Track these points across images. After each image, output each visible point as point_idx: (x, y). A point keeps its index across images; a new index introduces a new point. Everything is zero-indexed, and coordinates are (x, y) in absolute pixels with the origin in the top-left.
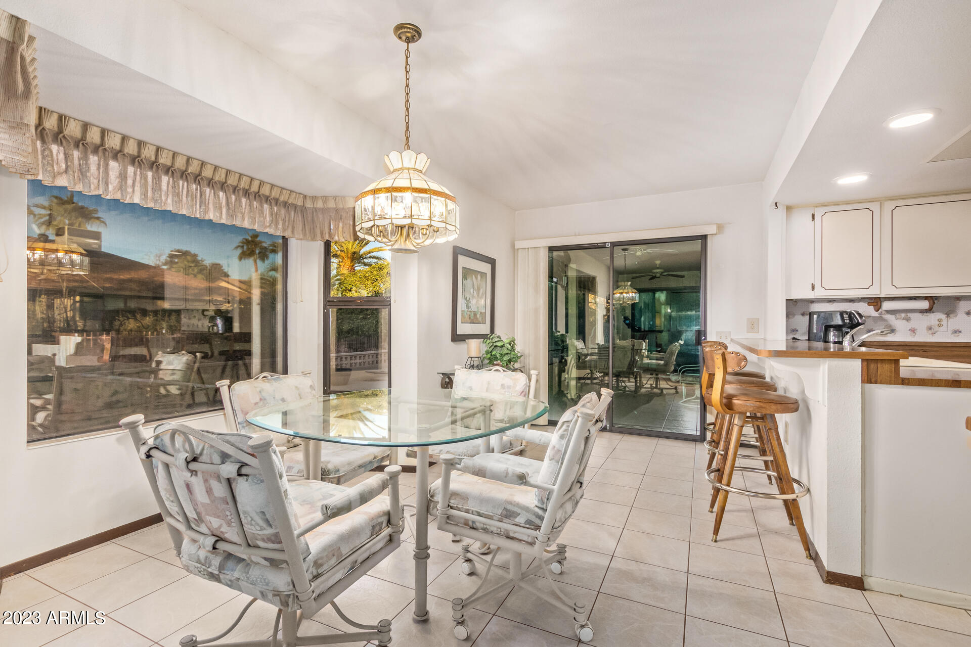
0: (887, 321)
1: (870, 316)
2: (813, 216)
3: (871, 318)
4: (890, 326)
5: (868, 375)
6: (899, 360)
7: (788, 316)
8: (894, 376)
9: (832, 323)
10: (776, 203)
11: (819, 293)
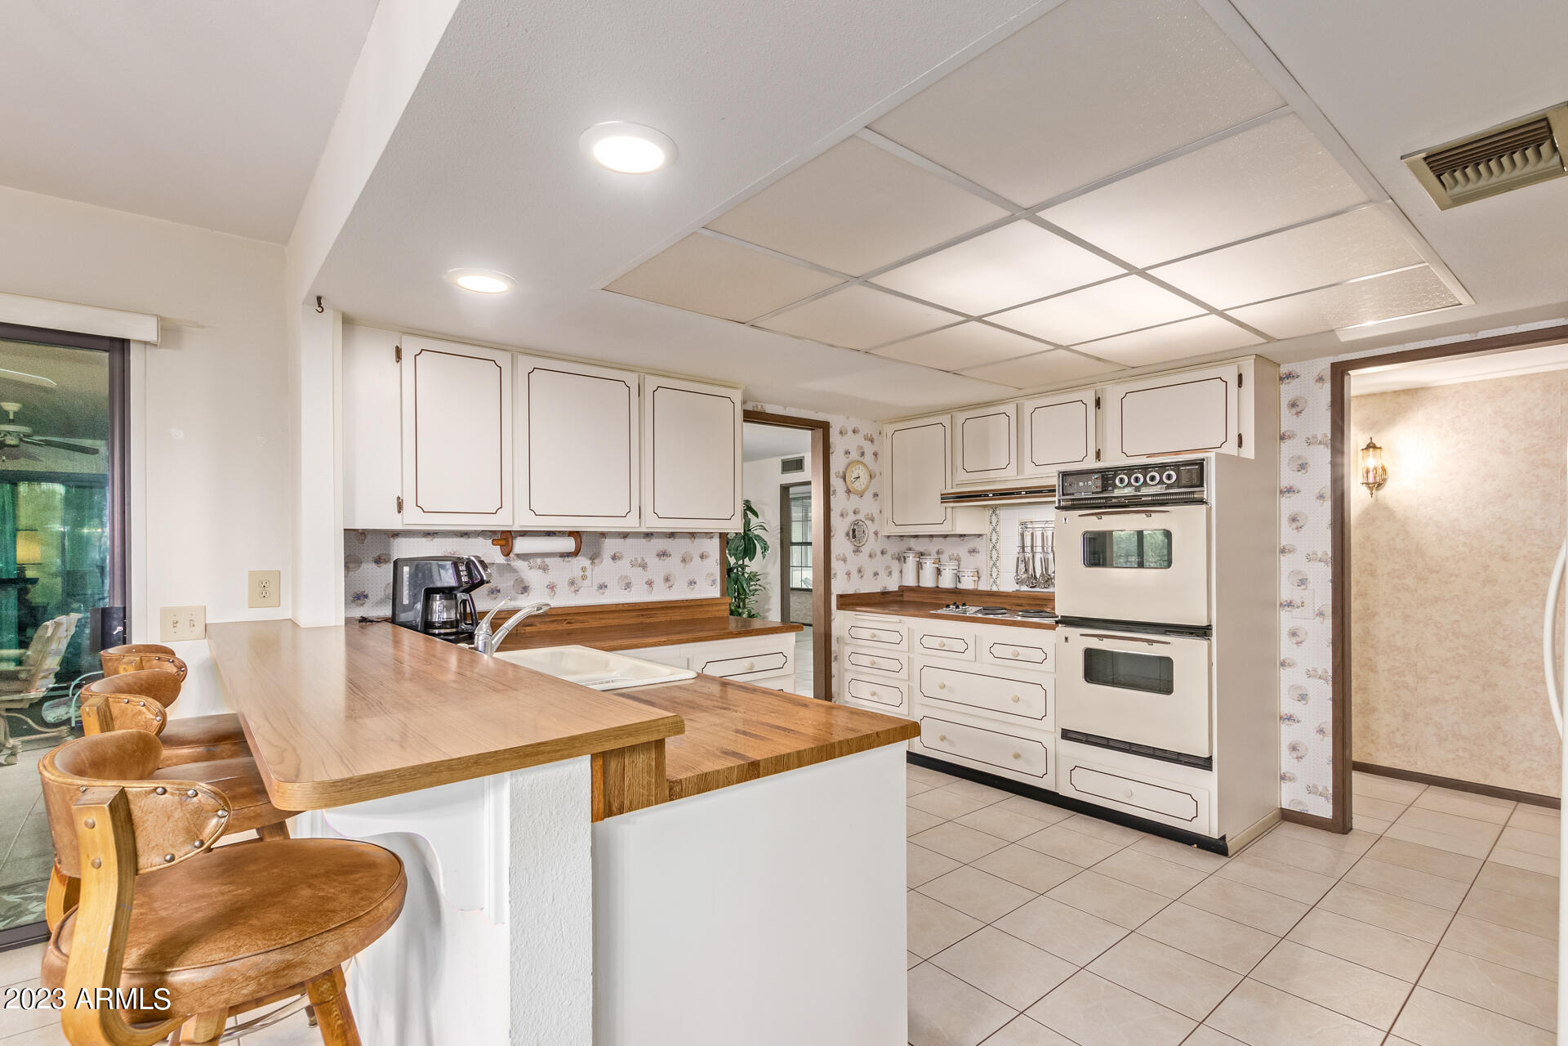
0: (517, 572)
1: (493, 564)
2: (398, 351)
3: (495, 566)
4: (522, 581)
5: (604, 796)
6: (664, 739)
7: (347, 567)
8: (656, 781)
9: (439, 584)
10: (319, 299)
11: (412, 519)
